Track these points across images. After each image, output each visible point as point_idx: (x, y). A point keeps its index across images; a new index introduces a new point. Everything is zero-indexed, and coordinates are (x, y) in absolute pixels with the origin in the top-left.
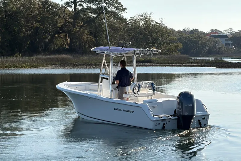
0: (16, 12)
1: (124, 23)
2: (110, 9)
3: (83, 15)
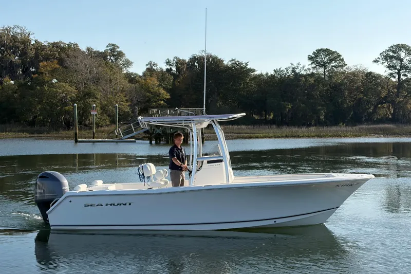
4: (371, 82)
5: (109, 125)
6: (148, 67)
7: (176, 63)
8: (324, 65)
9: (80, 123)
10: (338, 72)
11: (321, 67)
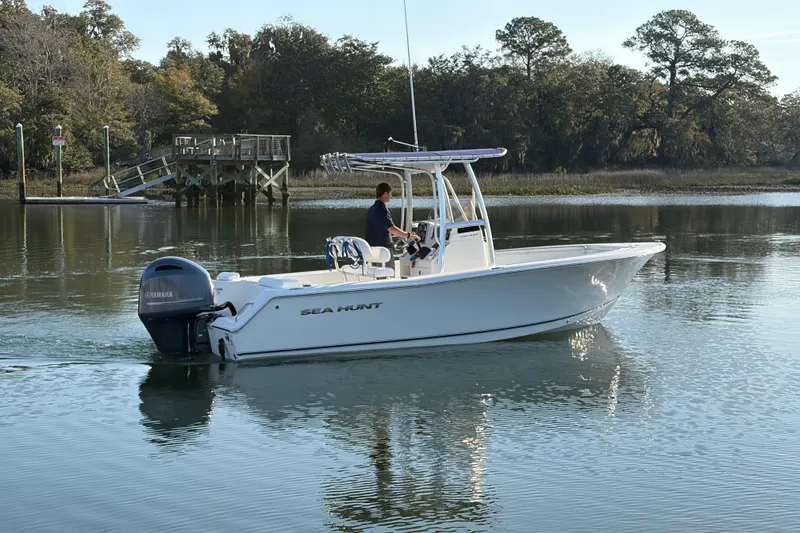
0: (560, 90)
1: (772, 107)
2: (743, 79)
3: (688, 91)
4: (618, 86)
5: (90, 168)
6: (171, 49)
7: (231, 41)
8: (526, 51)
9: (30, 163)
10: (554, 64)
11: (521, 54)
